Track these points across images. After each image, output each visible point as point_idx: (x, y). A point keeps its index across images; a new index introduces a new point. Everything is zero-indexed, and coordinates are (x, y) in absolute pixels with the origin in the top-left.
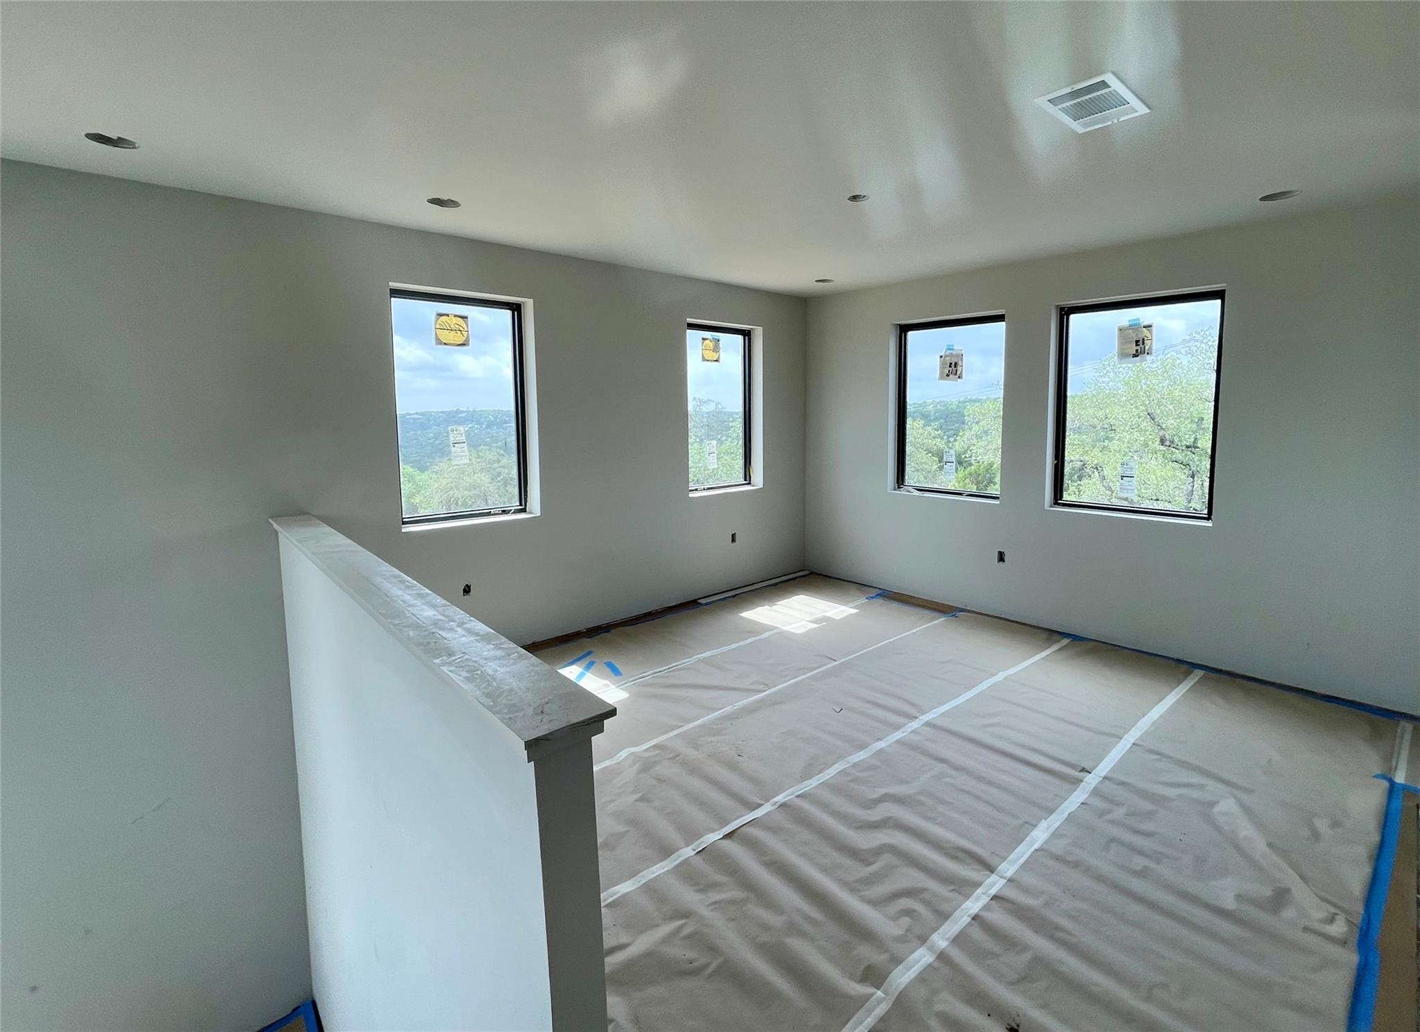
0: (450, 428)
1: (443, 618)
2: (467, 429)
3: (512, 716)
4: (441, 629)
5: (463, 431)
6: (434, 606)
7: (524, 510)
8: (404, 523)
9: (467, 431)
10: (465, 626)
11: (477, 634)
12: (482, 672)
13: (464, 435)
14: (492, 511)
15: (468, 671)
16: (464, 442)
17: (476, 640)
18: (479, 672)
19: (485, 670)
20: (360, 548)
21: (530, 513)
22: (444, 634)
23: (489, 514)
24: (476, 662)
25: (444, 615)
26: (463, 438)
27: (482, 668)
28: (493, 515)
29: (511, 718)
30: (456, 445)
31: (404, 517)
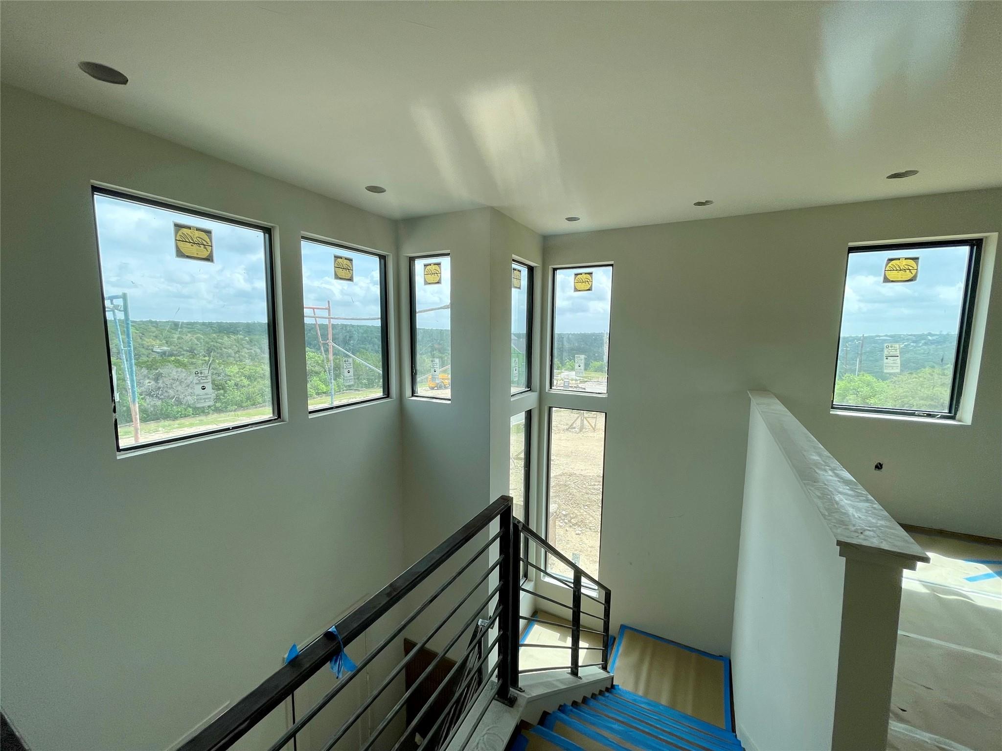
0: (886, 345)
1: (823, 463)
2: (902, 346)
3: (837, 525)
4: (817, 467)
5: (898, 347)
6: (820, 455)
7: (953, 418)
8: (833, 408)
9: (902, 348)
10: (835, 471)
11: (842, 478)
12: (831, 497)
13: (898, 351)
14: (917, 412)
15: (822, 494)
16: (898, 356)
17: (838, 481)
18: (829, 497)
19: (834, 498)
20: (789, 414)
21: (960, 421)
22: (817, 471)
23: (913, 414)
24: (831, 491)
25: (823, 461)
26: (898, 353)
27: (832, 495)
28: (916, 416)
29: (835, 526)
30: (889, 358)
31: (834, 404)
